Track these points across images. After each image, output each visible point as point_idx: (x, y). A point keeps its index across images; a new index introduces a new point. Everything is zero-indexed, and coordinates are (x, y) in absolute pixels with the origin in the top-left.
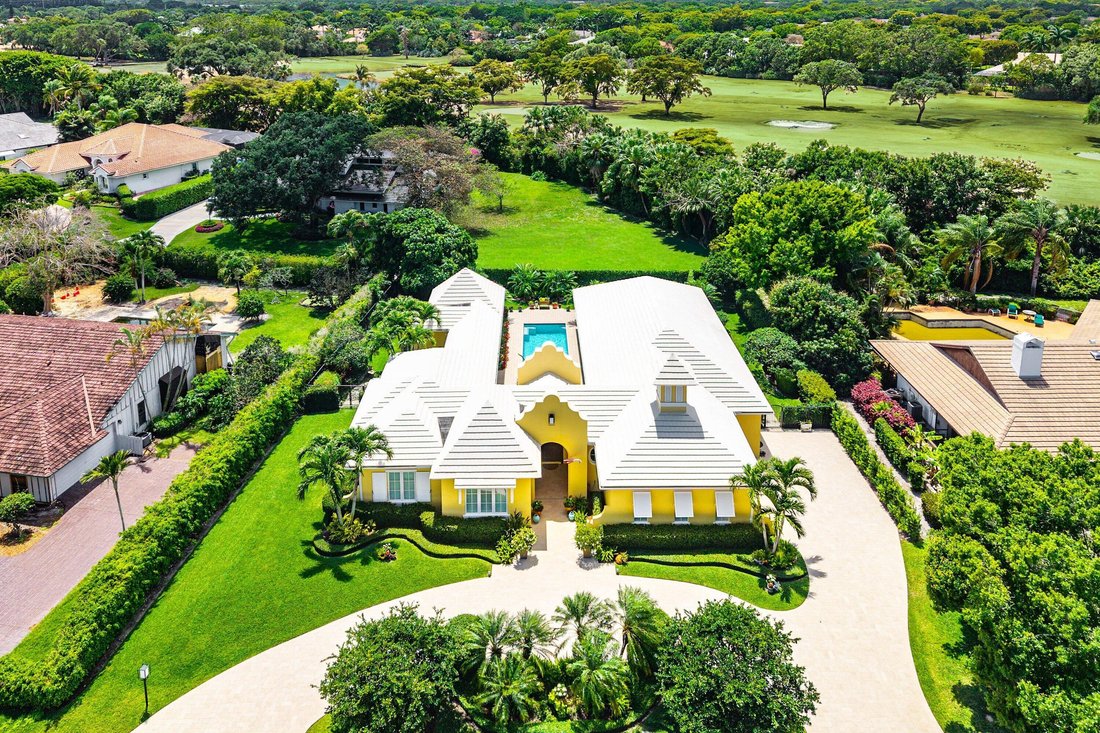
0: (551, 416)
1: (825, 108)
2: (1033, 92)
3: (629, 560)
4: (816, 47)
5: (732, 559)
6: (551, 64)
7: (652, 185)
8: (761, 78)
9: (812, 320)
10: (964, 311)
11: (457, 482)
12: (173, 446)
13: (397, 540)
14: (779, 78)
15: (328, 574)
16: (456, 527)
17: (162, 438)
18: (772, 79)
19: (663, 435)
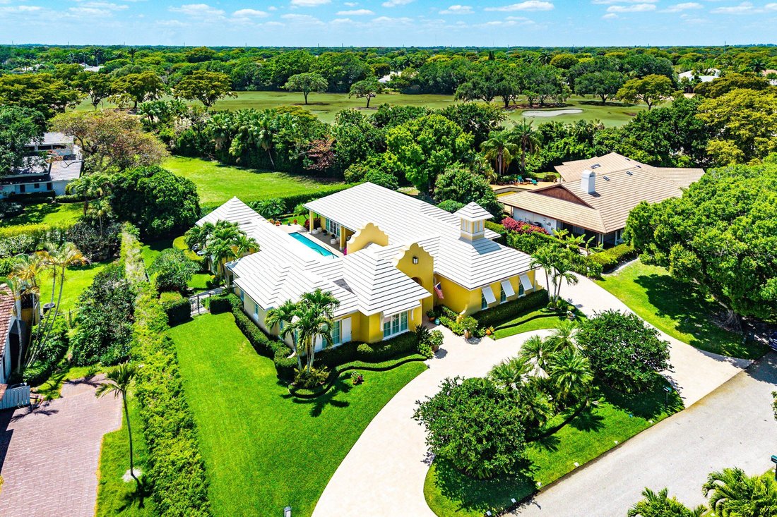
0: (415, 258)
1: (307, 104)
2: (409, 90)
3: (496, 330)
4: (284, 68)
5: (538, 313)
6: (101, 81)
7: (286, 142)
8: (246, 90)
9: (469, 191)
10: (499, 185)
11: (385, 313)
12: (55, 388)
13: (349, 371)
14: (259, 90)
15: (328, 407)
16: (389, 346)
17: (36, 386)
18: (254, 90)
19: (481, 252)
